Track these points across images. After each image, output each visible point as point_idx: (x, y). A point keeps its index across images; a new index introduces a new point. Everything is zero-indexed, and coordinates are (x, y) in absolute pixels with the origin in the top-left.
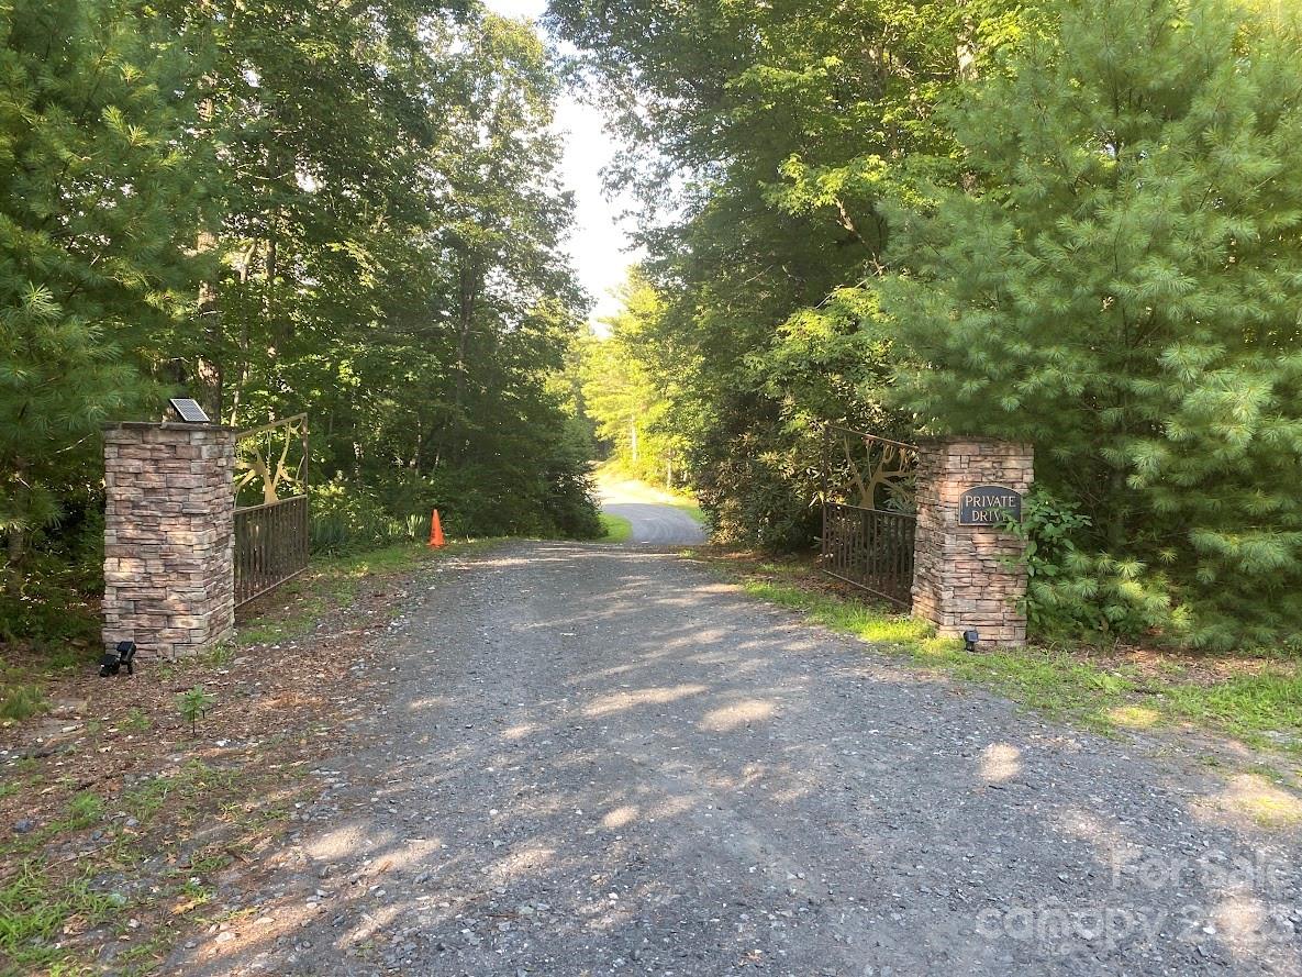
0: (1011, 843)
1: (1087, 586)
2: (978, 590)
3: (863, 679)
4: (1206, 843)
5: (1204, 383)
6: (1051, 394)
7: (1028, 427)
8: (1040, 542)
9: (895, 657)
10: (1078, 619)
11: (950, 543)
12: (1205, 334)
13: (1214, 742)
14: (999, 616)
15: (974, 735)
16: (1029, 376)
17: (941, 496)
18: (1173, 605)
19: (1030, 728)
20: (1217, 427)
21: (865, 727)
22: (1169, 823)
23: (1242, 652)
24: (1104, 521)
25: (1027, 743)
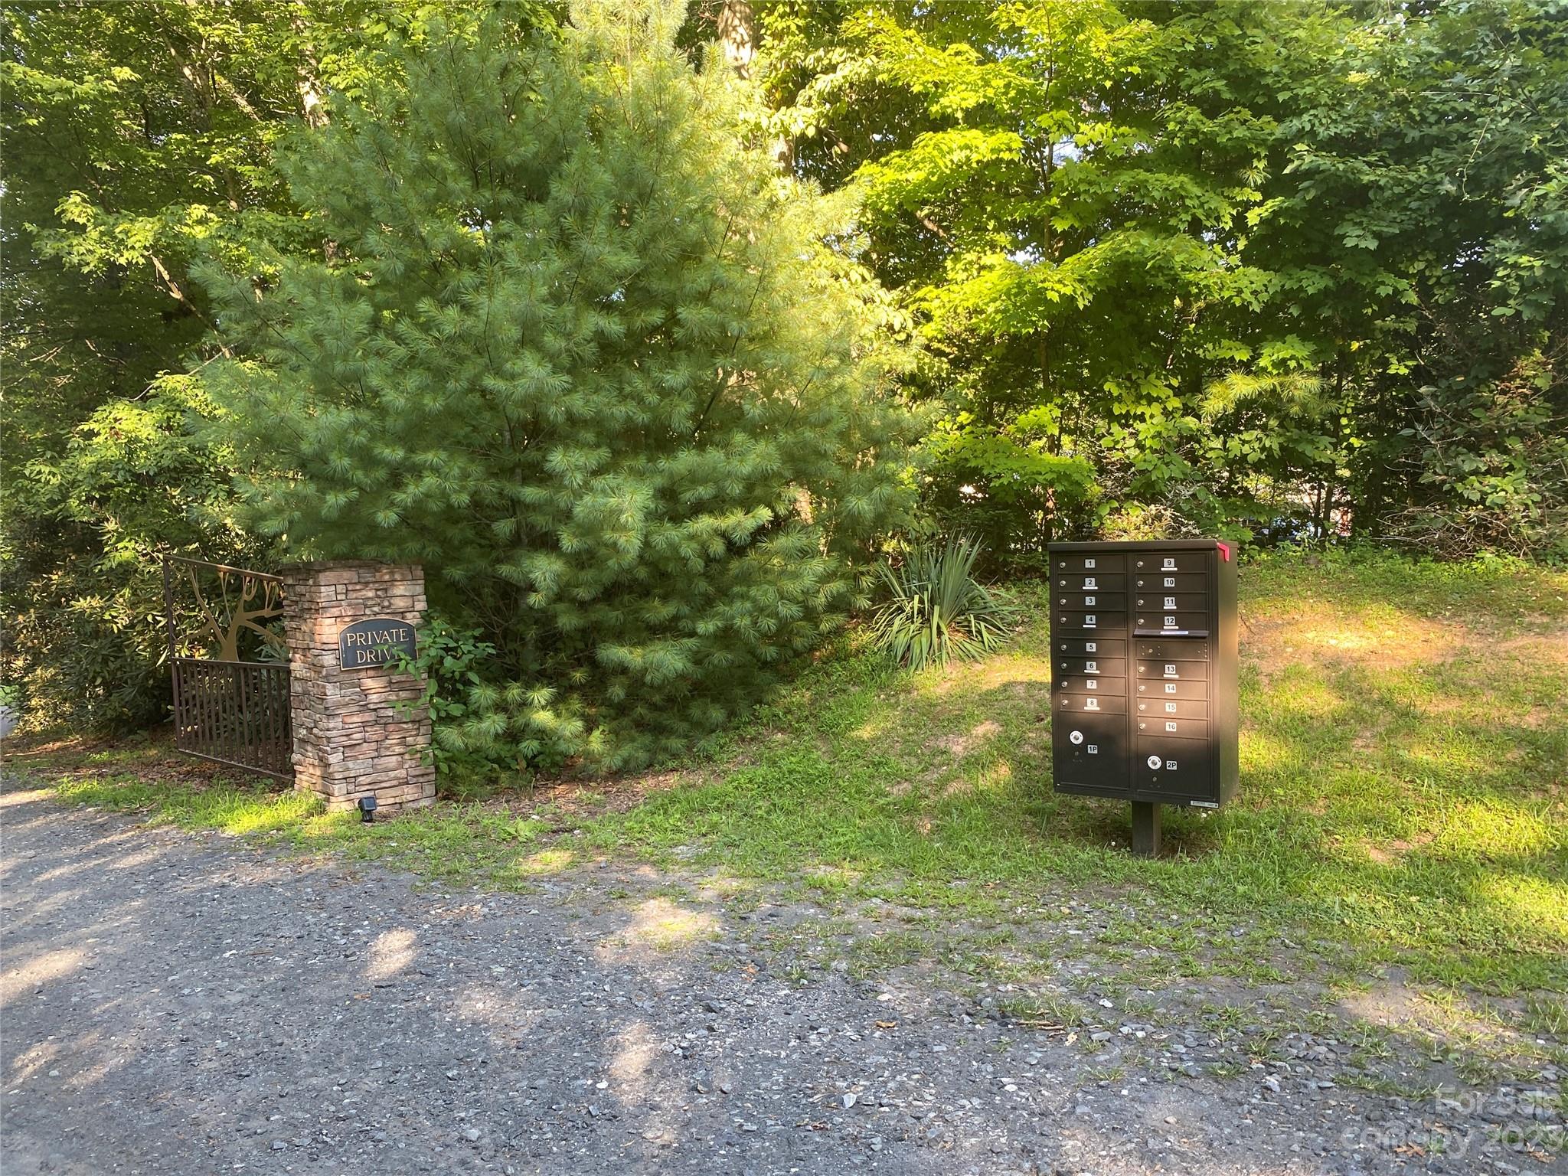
0: (394, 1051)
1: (495, 723)
2: (374, 746)
3: (223, 886)
4: (607, 988)
5: (592, 490)
6: (434, 506)
7: (413, 546)
8: (441, 679)
9: (270, 848)
10: (493, 761)
11: (333, 693)
12: (590, 436)
13: (626, 871)
14: (402, 773)
15: (362, 927)
16: (406, 485)
17: (317, 637)
18: (589, 730)
19: (431, 903)
20: (608, 536)
21: (219, 950)
22: (573, 976)
23: (657, 767)
24: (512, 646)
25: (427, 922)
